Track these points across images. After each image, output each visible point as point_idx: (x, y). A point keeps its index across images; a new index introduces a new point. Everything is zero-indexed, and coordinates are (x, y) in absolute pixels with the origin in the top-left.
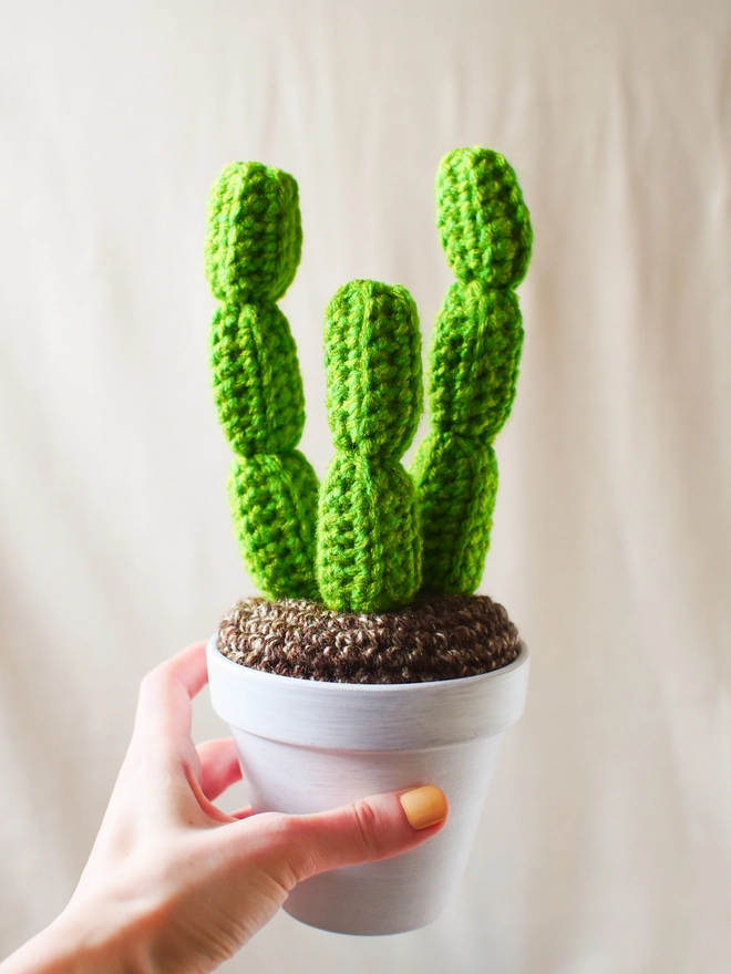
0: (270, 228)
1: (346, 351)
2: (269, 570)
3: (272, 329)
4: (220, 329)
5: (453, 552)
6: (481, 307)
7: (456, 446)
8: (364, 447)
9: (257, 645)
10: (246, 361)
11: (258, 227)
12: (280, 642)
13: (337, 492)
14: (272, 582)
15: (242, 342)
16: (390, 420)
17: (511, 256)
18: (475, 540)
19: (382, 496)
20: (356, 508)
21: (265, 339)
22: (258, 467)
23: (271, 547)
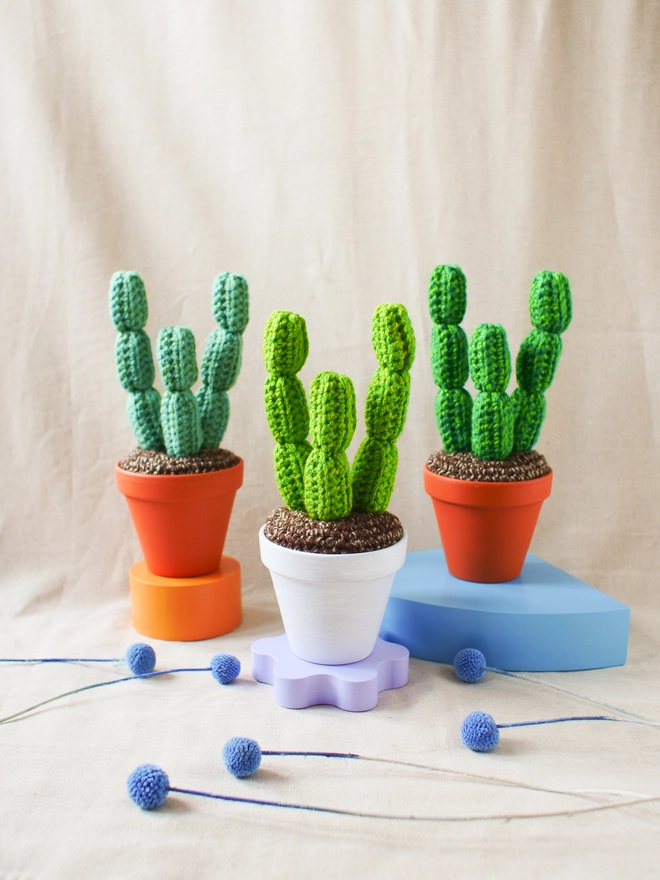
0: (290, 344)
1: (317, 405)
2: (288, 496)
3: (292, 388)
4: (268, 387)
5: (371, 494)
6: (387, 382)
7: (375, 444)
8: (323, 448)
9: (275, 531)
10: (279, 402)
11: (284, 344)
12: (284, 532)
13: (311, 467)
14: (290, 501)
15: (277, 394)
16: (335, 437)
17: (402, 358)
18: (382, 487)
19: (330, 471)
20: (318, 476)
21: (287, 393)
22: (286, 449)
23: (289, 486)
